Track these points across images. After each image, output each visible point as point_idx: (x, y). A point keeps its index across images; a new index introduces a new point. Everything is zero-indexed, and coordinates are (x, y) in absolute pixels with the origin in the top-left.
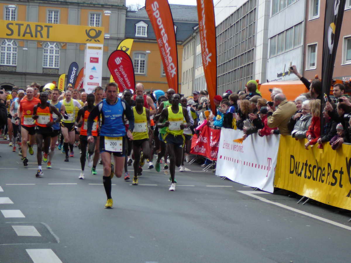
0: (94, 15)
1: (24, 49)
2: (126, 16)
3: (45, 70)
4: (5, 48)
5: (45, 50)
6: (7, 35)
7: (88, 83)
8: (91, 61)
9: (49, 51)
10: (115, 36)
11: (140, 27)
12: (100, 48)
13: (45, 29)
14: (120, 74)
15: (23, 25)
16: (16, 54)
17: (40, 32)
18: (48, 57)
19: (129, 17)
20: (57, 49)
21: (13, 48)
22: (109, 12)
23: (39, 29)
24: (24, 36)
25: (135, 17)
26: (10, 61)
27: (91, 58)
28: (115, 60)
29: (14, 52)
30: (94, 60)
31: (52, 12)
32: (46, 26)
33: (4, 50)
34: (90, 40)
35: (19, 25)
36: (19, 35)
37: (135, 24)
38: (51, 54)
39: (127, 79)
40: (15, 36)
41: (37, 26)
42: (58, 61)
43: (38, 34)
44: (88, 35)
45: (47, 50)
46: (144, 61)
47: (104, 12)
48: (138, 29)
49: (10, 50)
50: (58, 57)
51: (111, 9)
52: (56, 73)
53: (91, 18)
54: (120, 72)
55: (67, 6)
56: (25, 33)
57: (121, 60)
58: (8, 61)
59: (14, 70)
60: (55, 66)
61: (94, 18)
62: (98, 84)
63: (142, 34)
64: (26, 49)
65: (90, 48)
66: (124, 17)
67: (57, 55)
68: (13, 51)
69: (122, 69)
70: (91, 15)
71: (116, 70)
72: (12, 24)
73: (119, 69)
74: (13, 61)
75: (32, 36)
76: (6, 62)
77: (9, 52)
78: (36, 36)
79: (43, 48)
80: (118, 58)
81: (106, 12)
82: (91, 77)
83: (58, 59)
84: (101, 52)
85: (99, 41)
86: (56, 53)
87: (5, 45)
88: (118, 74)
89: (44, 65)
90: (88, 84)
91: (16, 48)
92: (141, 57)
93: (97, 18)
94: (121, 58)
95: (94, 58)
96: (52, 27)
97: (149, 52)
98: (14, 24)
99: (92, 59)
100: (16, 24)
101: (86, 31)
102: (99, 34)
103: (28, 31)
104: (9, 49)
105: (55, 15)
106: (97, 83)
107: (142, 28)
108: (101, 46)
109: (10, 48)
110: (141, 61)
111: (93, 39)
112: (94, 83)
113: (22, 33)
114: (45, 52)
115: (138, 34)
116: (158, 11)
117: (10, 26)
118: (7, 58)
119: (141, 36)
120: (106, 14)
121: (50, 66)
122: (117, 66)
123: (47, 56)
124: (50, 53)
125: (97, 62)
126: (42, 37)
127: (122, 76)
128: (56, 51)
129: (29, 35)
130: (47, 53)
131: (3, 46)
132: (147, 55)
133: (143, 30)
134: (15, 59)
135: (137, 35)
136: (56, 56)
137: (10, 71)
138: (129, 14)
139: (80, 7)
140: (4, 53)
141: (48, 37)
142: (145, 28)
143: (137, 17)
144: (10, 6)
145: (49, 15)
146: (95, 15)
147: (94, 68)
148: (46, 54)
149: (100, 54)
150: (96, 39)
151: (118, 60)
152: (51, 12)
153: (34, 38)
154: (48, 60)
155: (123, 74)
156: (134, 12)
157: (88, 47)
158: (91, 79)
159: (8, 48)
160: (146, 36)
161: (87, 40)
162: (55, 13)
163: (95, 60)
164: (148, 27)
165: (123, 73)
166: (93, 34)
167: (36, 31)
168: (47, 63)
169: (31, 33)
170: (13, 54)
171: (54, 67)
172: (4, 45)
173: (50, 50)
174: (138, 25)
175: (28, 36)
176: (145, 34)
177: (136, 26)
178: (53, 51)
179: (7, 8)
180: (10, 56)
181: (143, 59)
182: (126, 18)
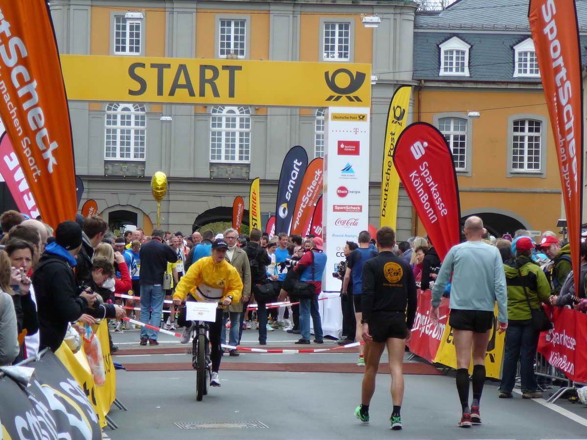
0: (333, 27)
1: (164, 118)
2: (415, 27)
3: (215, 169)
4: (115, 117)
5: (214, 119)
6: (131, 93)
7: (334, 206)
8: (341, 152)
9: (224, 122)
10: (389, 77)
11: (451, 52)
12: (362, 118)
13: (224, 75)
14: (422, 184)
15: (168, 66)
16: (143, 132)
17: (211, 82)
18: (223, 137)
19: (421, 27)
20: (245, 116)
21: (137, 117)
22: (376, 19)
23: (209, 74)
24: (172, 93)
25: (438, 28)
26: (128, 150)
27: (340, 143)
28: (412, 148)
29: (140, 127)
30: (349, 148)
31: (229, 25)
32: (225, 68)
33: (115, 123)
34: (338, 99)
35: (161, 68)
36: (160, 92)
37: (438, 46)
38: (231, 129)
39: (436, 196)
40: (151, 94)
41: (203, 68)
42: (247, 146)
43: (208, 87)
44: (332, 85)
45: (220, 119)
46: (463, 138)
47: (364, 21)
48: (446, 58)
49: (129, 123)
50: (247, 134)
51: (376, 10)
52: (244, 175)
53: (327, 34)
54: (423, 179)
55: (266, 8)
56: (175, 86)
57: (425, 148)
58: (125, 151)
59: (139, 173)
60: (241, 158)
61: (333, 34)
62: (359, 208)
63: (457, 70)
64: (169, 118)
65: (336, 117)
66: (409, 29)
67: (244, 130)
68: (137, 124)
69: (427, 170)
70: (327, 27)
71: (414, 174)
72: (143, 65)
73: (419, 172)
74: (136, 150)
75: (192, 94)
76: (118, 152)
77: (126, 127)
78: (202, 94)
79: (210, 115)
80: (418, 144)
81: (368, 19)
82: (343, 192)
83: (247, 140)
84: (365, 126)
85: (358, 99)
86: (241, 126)
87: (116, 110)
88: (418, 185)
89: (213, 157)
90: (335, 210)
91: (143, 117)
92: (456, 129)
93: (340, 34)
94: (426, 144)
95: (347, 143)
96: (240, 68)
97: (476, 114)
98: (148, 65)
99: (342, 146)
100: (153, 66)
101: (327, 74)
103: (182, 81)
104: (126, 120)
105: (236, 31)
106: (356, 206)
107: (455, 53)
108: (365, 111)
109: (129, 117)
110: (456, 138)
111: (344, 97)
112: (349, 206)
113: (167, 86)
114: (214, 125)
115: (446, 69)
116: (553, 24)
117: (138, 71)
118: (122, 143)
119: (454, 73)
120: (367, 26)
121: (227, 158)
122: (415, 165)
123: (220, 134)
124: (227, 126)
125: (356, 152)
126: (216, 94)
127: (427, 189)
128: (242, 120)
129: (186, 91)
130: (220, 125)
131: (112, 112)
132: (470, 121)
133: (457, 58)
134: (142, 144)
135: (442, 73)
136: (241, 134)
137: (129, 174)
138: (423, 20)
139: (298, 9)
140: (115, 131)
141: (232, 94)
142: (463, 53)
143: (443, 28)
145: (223, 31)
146: (337, 27)
147: (348, 169)
148: (217, 129)
149: (361, 132)
150: (351, 95)
151: (418, 150)
152: (225, 23)
153: (197, 99)
154: (223, 143)
155: (428, 182)
156: (437, 13)
157: (332, 114)
158: (342, 195)
159: (123, 117)
160: (466, 73)
161: (330, 99)
162: (236, 24)
163: (351, 148)
164: (470, 50)
165: (429, 180)
166: (343, 81)
167: (203, 81)
168: (219, 151)
169: (188, 86)
170: (136, 132)
171: (237, 161)
172: (114, 110)
173: (228, 119)
174: (444, 47)
175: (182, 94)
176: (463, 70)
177: (439, 49)
178: (234, 120)
179: (121, 19)
180: (129, 138)
181: (459, 133)
182: (417, 30)
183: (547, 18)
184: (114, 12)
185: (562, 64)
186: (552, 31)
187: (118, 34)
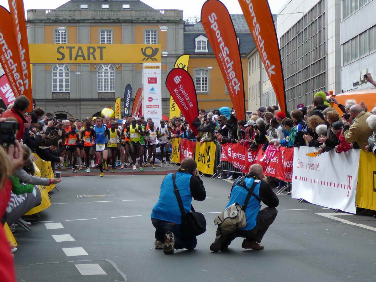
0: (149, 32)
1: (77, 73)
2: (184, 31)
3: (100, 95)
4: (56, 73)
5: (99, 73)
6: (58, 59)
7: (147, 106)
8: (149, 82)
9: (103, 74)
10: (174, 53)
11: (200, 42)
12: (158, 67)
13: (98, 51)
14: (180, 94)
15: (74, 47)
16: (68, 79)
17: (93, 54)
18: (103, 81)
19: (187, 31)
20: (112, 71)
21: (66, 73)
22: (166, 27)
23: (92, 50)
24: (76, 59)
25: (194, 31)
26: (62, 87)
27: (149, 78)
28: (174, 79)
29: (67, 78)
30: (153, 80)
31: (104, 32)
32: (98, 47)
33: (56, 76)
34: (147, 59)
35: (71, 48)
36: (71, 59)
37: (194, 39)
38: (106, 77)
39: (188, 99)
40: (67, 60)
41: (89, 48)
42: (114, 84)
43: (91, 56)
44: (144, 54)
45: (102, 73)
46: (206, 78)
47: (160, 28)
48: (198, 44)
49: (62, 76)
50: (113, 79)
51: (167, 24)
52: (113, 97)
53: (146, 35)
54: (180, 92)
55: (120, 25)
56: (77, 56)
57: (181, 79)
58: (61, 88)
59: (67, 97)
60: (111, 90)
61: (149, 35)
62: (157, 106)
63: (203, 49)
64: (79, 73)
65: (147, 67)
66: (181, 32)
67: (112, 77)
68: (66, 76)
69: (182, 88)
70: (146, 32)
71: (176, 90)
72: (63, 47)
73: (178, 89)
74: (66, 87)
75: (84, 59)
76: (58, 88)
77: (61, 78)
78: (89, 59)
79: (97, 71)
80: (177, 77)
81: (162, 27)
82: (150, 99)
83: (114, 82)
84: (159, 71)
85: (156, 60)
86: (111, 76)
87: (57, 70)
88: (178, 94)
89: (99, 90)
90: (147, 107)
91: (68, 73)
92: (203, 74)
93: (152, 35)
94: (181, 77)
95: (151, 78)
96: (105, 47)
97: (211, 68)
98: (65, 47)
99: (150, 80)
100: (67, 47)
101: (142, 49)
102: (155, 51)
103: (80, 54)
104: (61, 75)
105: (107, 35)
106: (157, 105)
107: (201, 42)
108: (159, 64)
109: (62, 73)
110: (203, 78)
111: (150, 59)
112: (153, 105)
113: (74, 56)
114: (99, 76)
115: (198, 49)
116: (216, 24)
117: (61, 50)
118: (60, 85)
119: (201, 51)
120: (162, 30)
121: (105, 90)
122: (177, 86)
123: (102, 79)
124: (105, 76)
125: (156, 82)
126: (95, 59)
127: (182, 96)
128: (111, 73)
129: (82, 58)
130: (102, 76)
131: (55, 71)
132: (209, 71)
133: (203, 44)
134: (68, 85)
135: (196, 51)
136: (111, 79)
137: (63, 98)
138: (187, 28)
139: (134, 25)
140: (56, 79)
141: (101, 59)
142: (205, 42)
143: (196, 31)
144: (60, 28)
145: (102, 35)
146: (151, 32)
147: (152, 89)
148: (100, 77)
149: (158, 74)
150: (153, 58)
151: (177, 79)
152: (103, 31)
153: (87, 61)
154: (103, 83)
155: (183, 93)
156: (192, 25)
157: (145, 66)
158: (150, 101)
159: (60, 73)
160: (207, 51)
161: (143, 60)
162: (107, 32)
163: (153, 81)
164: (208, 40)
165: (184, 92)
166: (149, 52)
167: (89, 53)
168: (102, 87)
169: (83, 56)
170: (66, 79)
171: (109, 91)
172: (56, 70)
173: (105, 73)
174: (197, 40)
175: (80, 59)
176: (205, 49)
177: (195, 40)
178: (108, 73)
179: (57, 31)
180: (62, 82)
181: (205, 76)
182: (184, 33)
183: (212, 22)
184: (54, 28)
185: (222, 40)
186: (215, 26)
187: (56, 38)
